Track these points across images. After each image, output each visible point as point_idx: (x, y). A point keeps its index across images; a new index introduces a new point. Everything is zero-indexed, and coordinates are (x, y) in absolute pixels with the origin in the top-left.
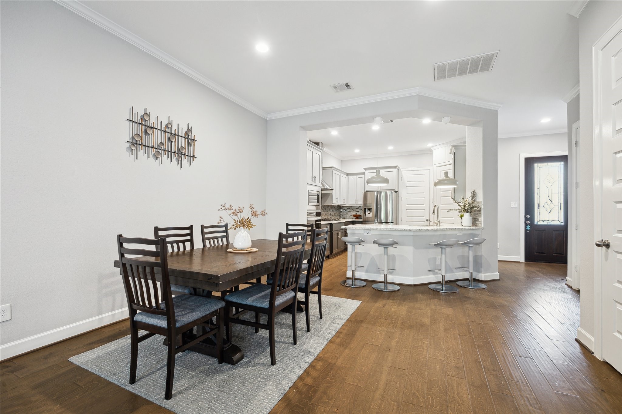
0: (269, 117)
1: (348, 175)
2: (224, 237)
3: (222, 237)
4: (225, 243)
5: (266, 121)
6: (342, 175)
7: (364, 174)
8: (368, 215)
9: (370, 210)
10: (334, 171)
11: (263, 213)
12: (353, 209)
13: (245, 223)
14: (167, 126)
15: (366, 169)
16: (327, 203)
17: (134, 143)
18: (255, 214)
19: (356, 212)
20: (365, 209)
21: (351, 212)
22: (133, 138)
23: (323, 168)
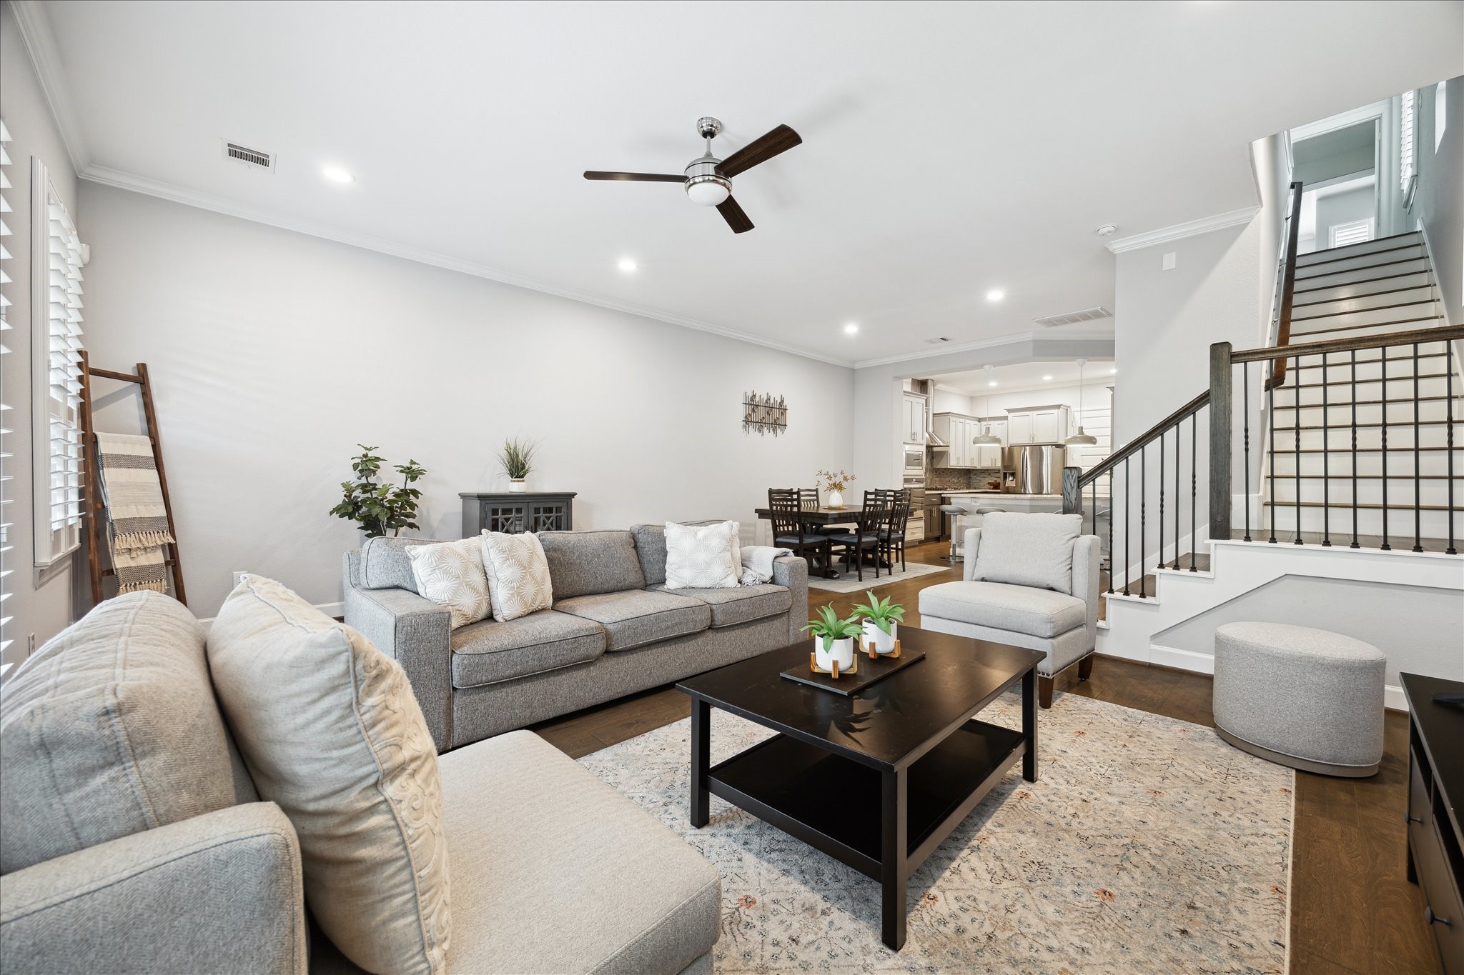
0: (857, 366)
1: (980, 420)
2: (815, 500)
3: (813, 501)
4: (816, 505)
5: (853, 371)
6: (968, 421)
7: (1006, 418)
8: (1010, 482)
9: (1013, 475)
10: (952, 419)
11: (853, 478)
12: (990, 474)
13: (837, 487)
14: (766, 402)
15: (1009, 411)
16: (942, 465)
17: (747, 421)
18: (846, 479)
19: (996, 479)
20: (1005, 474)
21: (987, 479)
22: (746, 417)
23: (934, 414)
